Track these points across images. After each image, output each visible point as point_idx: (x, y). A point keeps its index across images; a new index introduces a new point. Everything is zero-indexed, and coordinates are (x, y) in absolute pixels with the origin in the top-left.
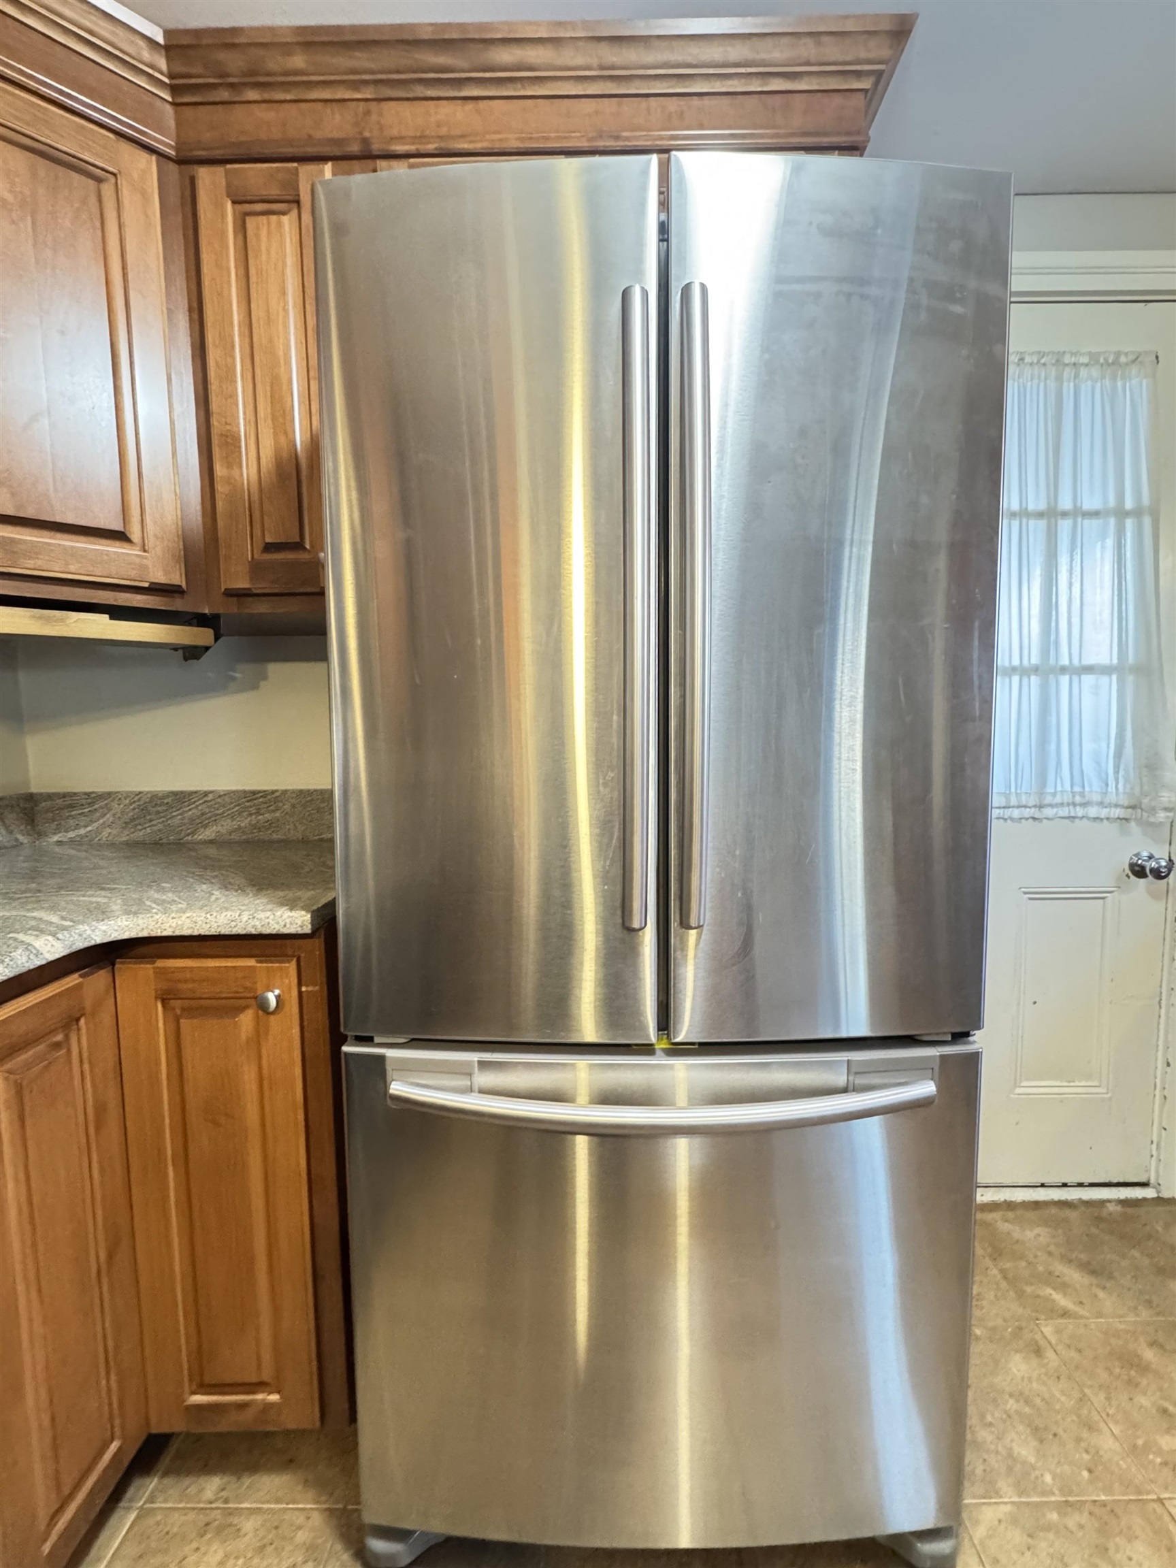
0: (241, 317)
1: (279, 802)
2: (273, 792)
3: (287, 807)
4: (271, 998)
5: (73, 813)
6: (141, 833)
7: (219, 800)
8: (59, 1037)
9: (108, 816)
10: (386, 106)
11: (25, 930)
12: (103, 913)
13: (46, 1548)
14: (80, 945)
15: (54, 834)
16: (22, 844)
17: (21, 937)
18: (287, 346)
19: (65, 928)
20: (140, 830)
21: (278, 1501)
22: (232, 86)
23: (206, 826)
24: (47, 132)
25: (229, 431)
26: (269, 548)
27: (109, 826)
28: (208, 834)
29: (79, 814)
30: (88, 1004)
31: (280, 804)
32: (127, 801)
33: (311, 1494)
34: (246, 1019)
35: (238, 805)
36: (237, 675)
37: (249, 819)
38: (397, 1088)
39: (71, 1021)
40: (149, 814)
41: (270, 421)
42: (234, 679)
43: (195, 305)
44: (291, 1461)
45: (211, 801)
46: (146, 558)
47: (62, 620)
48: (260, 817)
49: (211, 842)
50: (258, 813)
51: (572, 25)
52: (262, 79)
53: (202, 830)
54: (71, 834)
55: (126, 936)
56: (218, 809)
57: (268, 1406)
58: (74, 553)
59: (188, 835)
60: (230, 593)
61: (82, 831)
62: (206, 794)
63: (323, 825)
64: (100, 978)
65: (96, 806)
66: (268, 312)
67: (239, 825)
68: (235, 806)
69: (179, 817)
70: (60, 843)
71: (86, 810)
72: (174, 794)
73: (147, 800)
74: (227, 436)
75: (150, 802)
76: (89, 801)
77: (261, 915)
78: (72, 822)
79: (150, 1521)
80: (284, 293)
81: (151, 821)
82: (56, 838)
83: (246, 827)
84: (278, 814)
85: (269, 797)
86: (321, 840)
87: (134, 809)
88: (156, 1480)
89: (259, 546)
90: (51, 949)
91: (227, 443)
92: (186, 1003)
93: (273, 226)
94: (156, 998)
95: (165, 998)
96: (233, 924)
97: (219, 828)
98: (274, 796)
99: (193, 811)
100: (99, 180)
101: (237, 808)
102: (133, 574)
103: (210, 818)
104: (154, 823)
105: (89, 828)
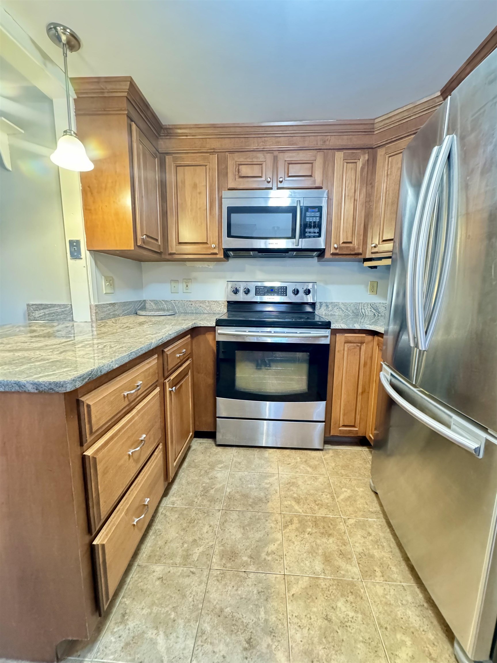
8: (359, 345)
13: (340, 429)
30: (367, 341)
64: (370, 338)
79: (361, 452)
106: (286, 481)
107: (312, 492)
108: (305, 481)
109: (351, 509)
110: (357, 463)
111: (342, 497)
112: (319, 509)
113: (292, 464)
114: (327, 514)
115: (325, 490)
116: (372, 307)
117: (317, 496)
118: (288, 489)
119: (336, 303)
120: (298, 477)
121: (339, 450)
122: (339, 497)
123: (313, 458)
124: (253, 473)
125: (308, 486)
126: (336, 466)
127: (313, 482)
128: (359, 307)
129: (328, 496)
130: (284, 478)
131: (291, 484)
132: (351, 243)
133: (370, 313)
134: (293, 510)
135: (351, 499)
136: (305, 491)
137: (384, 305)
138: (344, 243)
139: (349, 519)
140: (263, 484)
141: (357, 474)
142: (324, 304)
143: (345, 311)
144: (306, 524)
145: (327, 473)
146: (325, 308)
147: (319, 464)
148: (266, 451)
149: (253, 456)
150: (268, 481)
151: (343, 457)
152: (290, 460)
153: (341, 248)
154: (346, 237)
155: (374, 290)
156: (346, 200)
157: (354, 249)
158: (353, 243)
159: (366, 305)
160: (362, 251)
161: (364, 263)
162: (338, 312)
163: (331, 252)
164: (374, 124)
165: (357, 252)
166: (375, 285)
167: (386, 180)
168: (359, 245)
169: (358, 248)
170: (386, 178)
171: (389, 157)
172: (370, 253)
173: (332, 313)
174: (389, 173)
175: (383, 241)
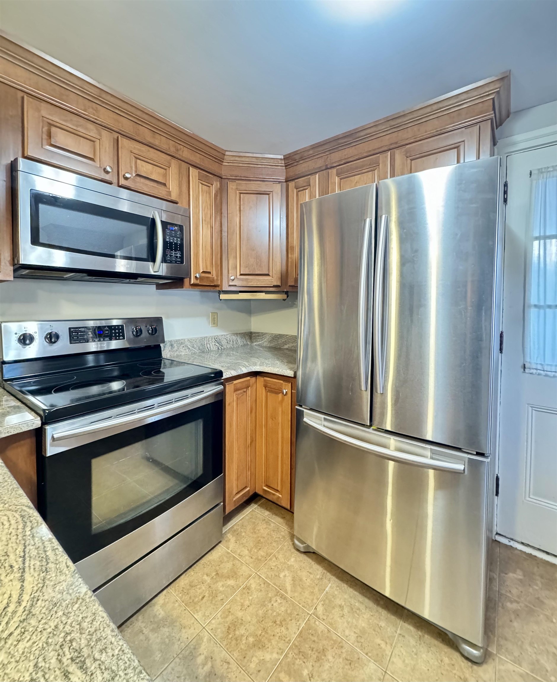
4: (285, 391)
7: (289, 338)
8: (245, 390)
9: (266, 339)
11: (241, 366)
12: (255, 364)
13: (234, 499)
14: (250, 371)
15: (255, 342)
16: (248, 344)
17: (240, 367)
19: (248, 366)
20: (272, 344)
21: (280, 524)
22: (297, 162)
23: (286, 345)
25: (292, 245)
27: (266, 342)
28: (286, 347)
29: (260, 338)
30: (251, 384)
32: (270, 336)
33: (287, 526)
34: (280, 395)
38: (305, 419)
39: (247, 387)
40: (274, 340)
43: (287, 215)
44: (284, 518)
46: (273, 279)
47: (256, 295)
49: (287, 349)
51: (380, 120)
52: (304, 158)
54: (258, 343)
55: (258, 370)
56: (289, 340)
57: (279, 497)
58: (258, 280)
59: (282, 346)
60: (290, 286)
61: (260, 343)
62: (287, 335)
64: (254, 379)
69: (280, 341)
70: (256, 345)
72: (280, 335)
73: (274, 336)
77: (284, 370)
78: (258, 340)
79: (254, 513)
82: (255, 344)
87: (271, 338)
88: (257, 506)
90: (245, 371)
92: (269, 389)
93: (304, 193)
94: (264, 386)
95: (266, 386)
99: (284, 340)
100: (269, 194)
102: (270, 283)
104: (275, 342)
105: (262, 342)
106: (224, 630)
107: (260, 612)
108: (242, 605)
109: (306, 594)
110: (262, 530)
111: (289, 587)
112: (287, 629)
113: (207, 595)
114: (299, 626)
115: (270, 595)
116: (216, 340)
117: (270, 612)
118: (236, 640)
119: (182, 341)
120: (230, 608)
121: (235, 527)
122: (286, 590)
123: (221, 562)
124: (169, 669)
125: (251, 608)
126: (250, 551)
127: (250, 598)
128: (204, 343)
129: (279, 601)
130: (216, 629)
131: (232, 628)
132: (209, 273)
133: (214, 347)
134: (269, 665)
135: (296, 581)
136: (254, 621)
137: (225, 337)
138: (204, 272)
139: (316, 608)
140: (200, 670)
141: (274, 544)
142: (168, 344)
143: (191, 348)
144: (296, 667)
145: (251, 570)
146: (170, 349)
147: (233, 565)
148: (154, 605)
149: (142, 637)
150: (202, 657)
151: (245, 532)
152: (199, 591)
153: (201, 278)
154: (205, 266)
155: (215, 322)
156: (204, 224)
157: (214, 280)
158: (212, 273)
159: (210, 339)
160: (219, 283)
161: (220, 295)
162: (185, 351)
163: (192, 282)
164: (224, 155)
165: (215, 283)
166: (216, 317)
167: (238, 215)
168: (217, 276)
169: (217, 280)
170: (238, 212)
171: (241, 193)
172: (227, 286)
173: (178, 353)
174: (242, 209)
175: (241, 275)
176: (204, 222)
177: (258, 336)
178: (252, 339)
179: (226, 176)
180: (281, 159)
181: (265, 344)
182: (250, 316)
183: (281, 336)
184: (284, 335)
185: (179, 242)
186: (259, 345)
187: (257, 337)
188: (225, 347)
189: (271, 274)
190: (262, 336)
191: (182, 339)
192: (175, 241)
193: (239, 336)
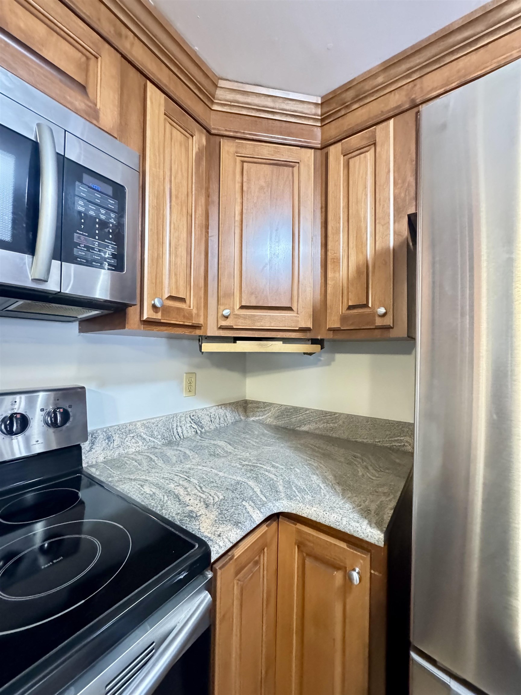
0: (344, 204)
1: (337, 419)
2: (335, 413)
3: (341, 422)
5: (258, 410)
6: (281, 423)
7: (311, 414)
8: (257, 558)
9: (270, 413)
10: (424, 79)
14: (269, 515)
15: (252, 417)
16: (242, 420)
18: (366, 212)
19: (264, 504)
20: (280, 421)
22: (347, 106)
24: (278, 156)
25: (335, 256)
26: (350, 308)
27: (270, 417)
28: (306, 428)
29: (261, 411)
30: (268, 541)
31: (338, 420)
32: (277, 408)
35: (319, 417)
36: (322, 359)
37: (323, 425)
39: (262, 550)
40: (284, 415)
41: (355, 248)
42: (320, 360)
43: (324, 206)
45: (308, 414)
46: (298, 317)
47: (267, 345)
48: (328, 425)
49: (307, 432)
50: (327, 423)
53: (303, 426)
54: (257, 418)
55: (286, 511)
56: (310, 418)
58: (272, 318)
59: (298, 427)
60: (330, 330)
61: (261, 418)
62: (307, 409)
63: (358, 434)
64: (273, 526)
65: (266, 409)
66: (357, 198)
67: (319, 427)
68: (318, 418)
69: (295, 418)
70: (253, 421)
71: (263, 410)
73: (284, 409)
74: (334, 259)
75: (285, 410)
76: (264, 406)
78: (258, 414)
80: (366, 187)
81: (284, 418)
83: (322, 428)
84: (336, 425)
85: (333, 416)
86: (356, 441)
87: (279, 412)
89: (345, 307)
90: (258, 518)
91: (334, 262)
92: (310, 553)
93: (362, 159)
94: (295, 544)
95: (300, 545)
96: (338, 523)
97: (311, 426)
98: (335, 416)
99: (300, 417)
100: (293, 167)
101: (318, 419)
102: (293, 324)
103: (307, 421)
104: (285, 419)
105: (263, 417)
116: (192, 419)
119: (131, 427)
128: (172, 425)
132: (183, 300)
133: (189, 431)
137: (208, 413)
138: (170, 298)
142: (102, 436)
143: (148, 438)
146: (104, 445)
153: (165, 310)
154: (174, 286)
155: (191, 389)
156: (173, 203)
157: (191, 315)
158: (188, 301)
159: (183, 419)
160: (201, 321)
161: (203, 344)
162: (135, 445)
163: (145, 317)
164: (216, 86)
165: (195, 322)
166: (193, 380)
167: (239, 200)
168: (198, 309)
169: (198, 315)
170: (238, 196)
171: (243, 162)
172: (216, 328)
173: (121, 450)
174: (245, 188)
175: (242, 307)
176: (174, 199)
177: (258, 408)
178: (248, 411)
179: (218, 129)
180: (316, 104)
181: (269, 421)
182: (245, 377)
183: (296, 410)
184: (302, 408)
185: (112, 221)
186: (258, 422)
187: (256, 409)
188: (207, 429)
189: (295, 308)
190: (264, 407)
191: (131, 424)
192: (103, 217)
193: (229, 409)
